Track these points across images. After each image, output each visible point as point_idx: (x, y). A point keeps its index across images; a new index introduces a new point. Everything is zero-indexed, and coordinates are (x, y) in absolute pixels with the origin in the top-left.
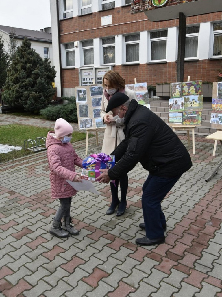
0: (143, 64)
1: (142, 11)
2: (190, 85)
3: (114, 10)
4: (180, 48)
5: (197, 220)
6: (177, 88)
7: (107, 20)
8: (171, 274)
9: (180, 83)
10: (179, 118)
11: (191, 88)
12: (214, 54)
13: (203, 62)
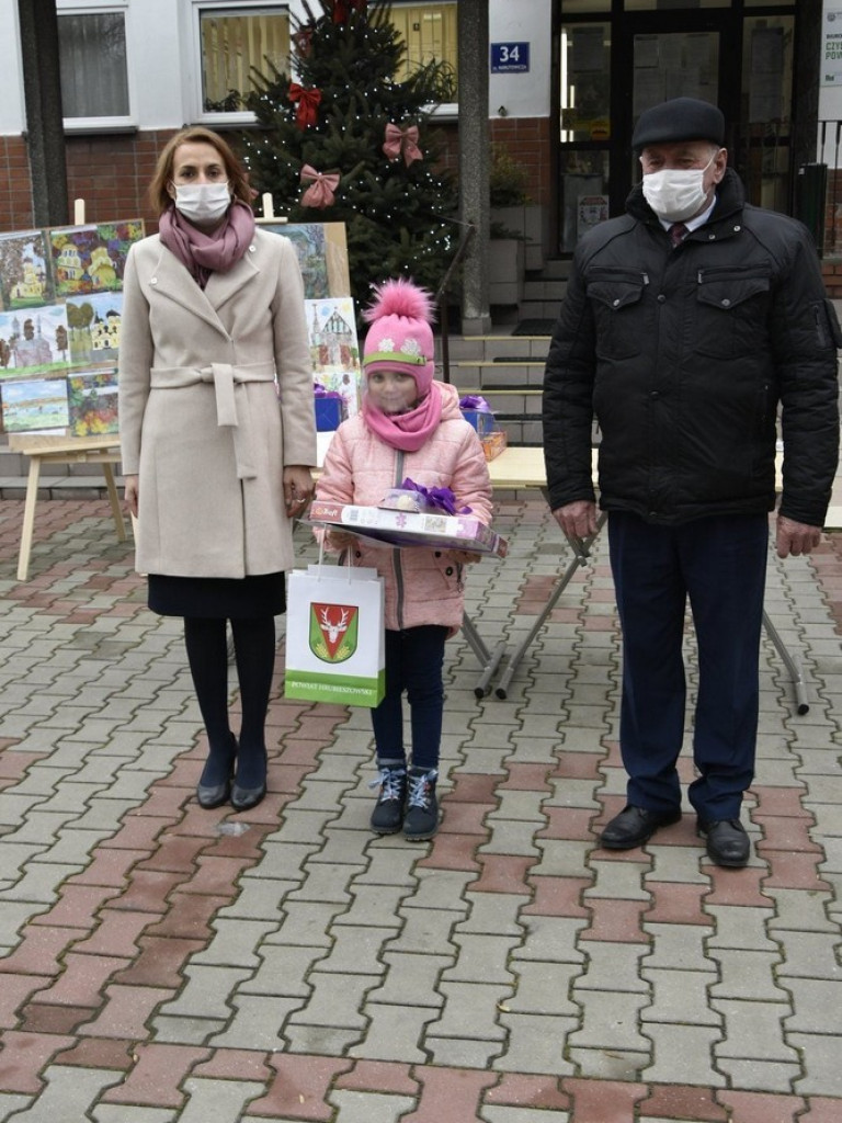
2: (87, 243)
5: (160, 846)
6: (28, 260)
8: (47, 1092)
9: (39, 232)
10: (57, 406)
11: (98, 255)
12: (210, 106)
13: (158, 139)
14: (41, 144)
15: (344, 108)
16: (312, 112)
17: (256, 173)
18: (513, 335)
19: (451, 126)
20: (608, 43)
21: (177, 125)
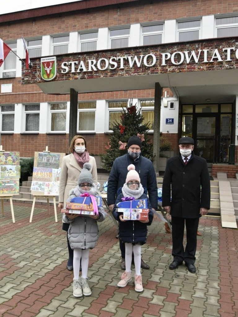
0: (43, 134)
1: (31, 82)
3: (15, 79)
4: (71, 120)
7: (7, 88)
12: (110, 129)
13: (99, 135)
14: (71, 135)
15: (129, 130)
16: (123, 131)
17: (111, 143)
19: (152, 134)
20: (192, 119)
21: (103, 133)
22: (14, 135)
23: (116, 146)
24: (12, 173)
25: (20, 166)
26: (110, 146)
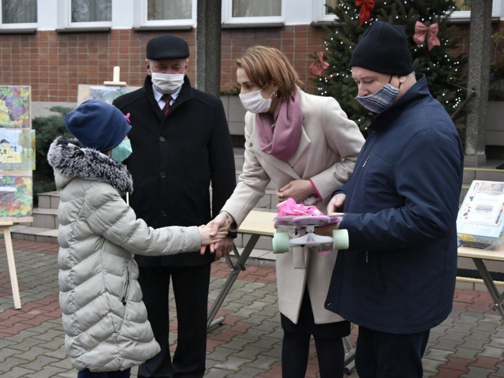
0: (122, 31)
13: (296, 30)
14: (204, 32)
15: (389, 11)
16: (368, 14)
17: (330, 53)
18: (497, 168)
21: (307, 22)
22: (39, 36)
23: (345, 65)
24: (11, 152)
25: (34, 130)
26: (327, 64)
